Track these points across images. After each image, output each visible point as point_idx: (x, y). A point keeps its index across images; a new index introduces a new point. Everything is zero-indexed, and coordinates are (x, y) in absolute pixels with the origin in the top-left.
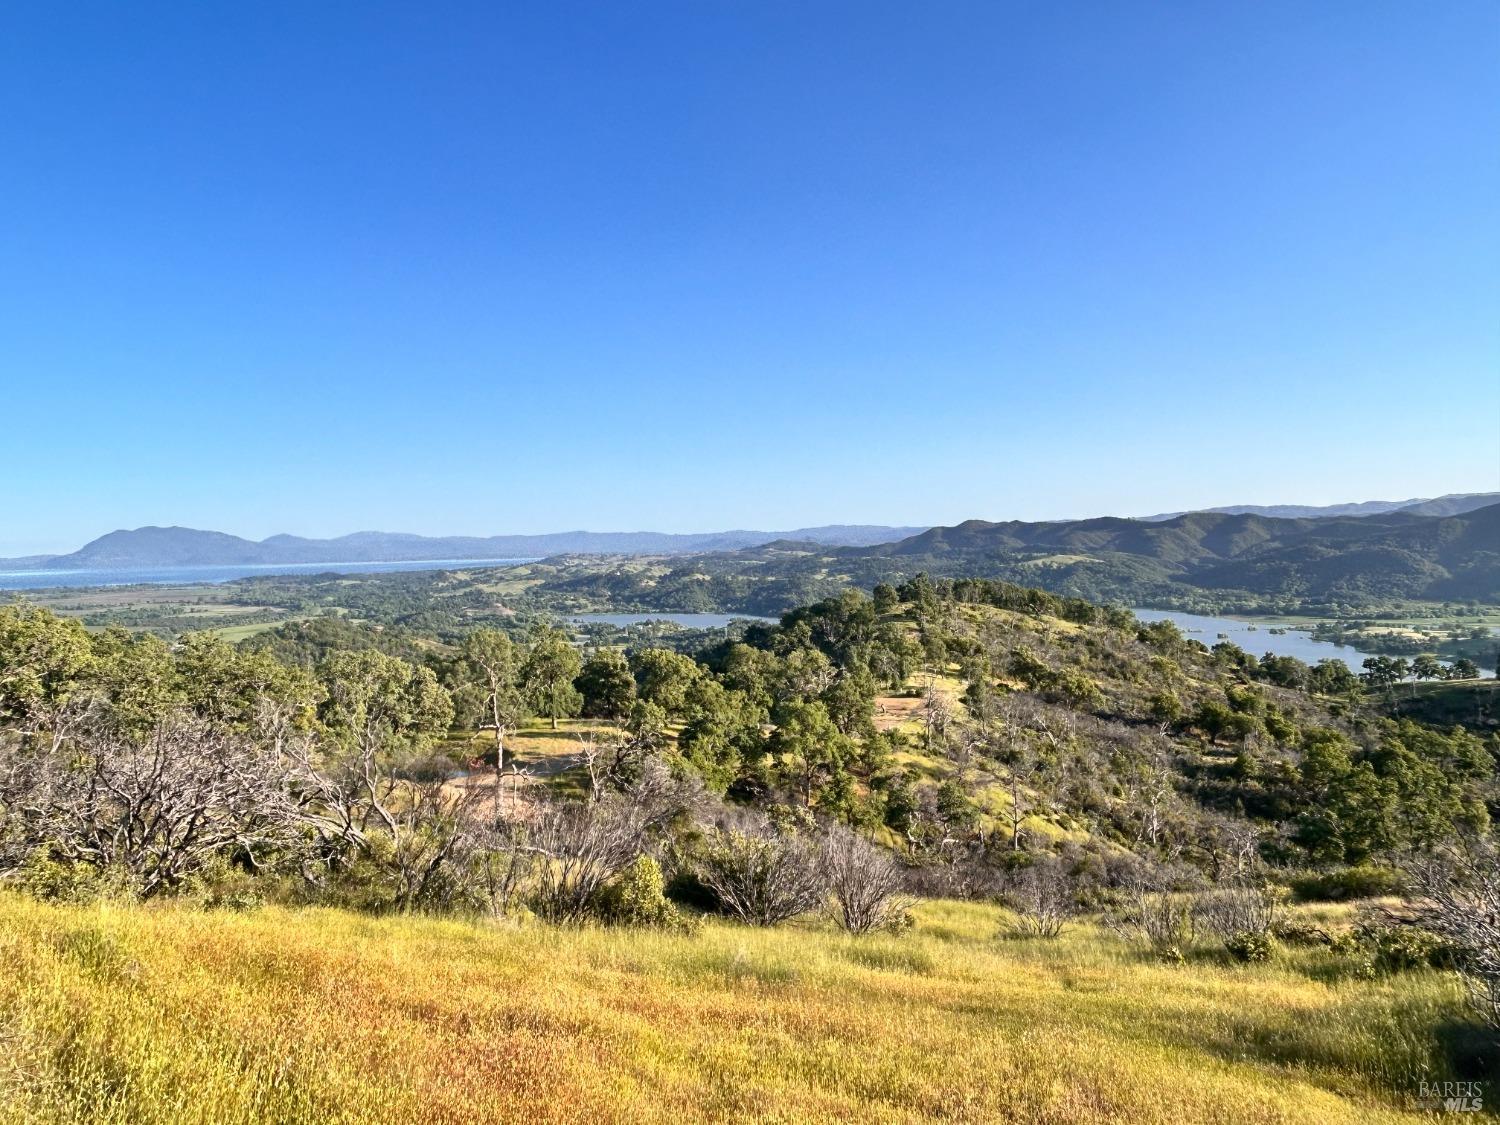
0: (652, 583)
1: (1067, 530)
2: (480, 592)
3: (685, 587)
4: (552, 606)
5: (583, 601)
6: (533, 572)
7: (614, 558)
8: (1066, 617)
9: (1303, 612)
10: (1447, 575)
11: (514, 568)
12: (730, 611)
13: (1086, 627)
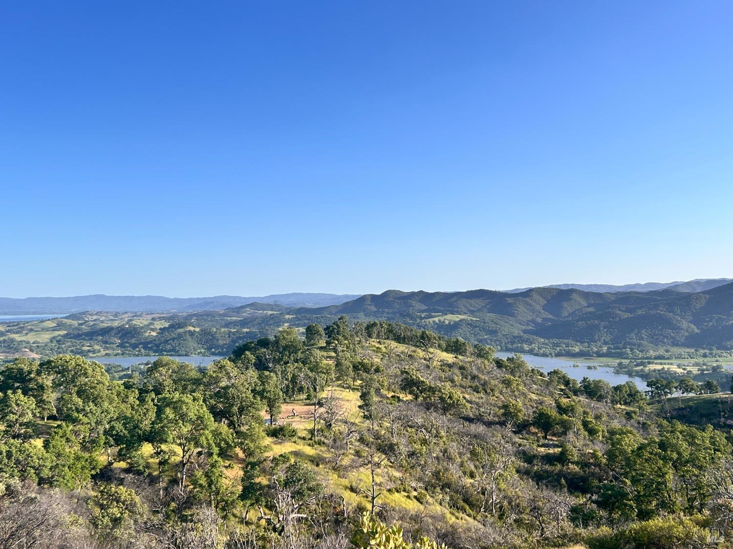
0: (154, 334)
1: (454, 299)
2: (12, 340)
3: (180, 336)
4: (72, 351)
5: (97, 347)
6: (58, 325)
7: (126, 315)
8: (446, 350)
9: (608, 355)
10: (696, 331)
11: (42, 321)
12: (214, 354)
13: (460, 357)
